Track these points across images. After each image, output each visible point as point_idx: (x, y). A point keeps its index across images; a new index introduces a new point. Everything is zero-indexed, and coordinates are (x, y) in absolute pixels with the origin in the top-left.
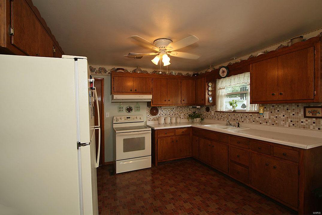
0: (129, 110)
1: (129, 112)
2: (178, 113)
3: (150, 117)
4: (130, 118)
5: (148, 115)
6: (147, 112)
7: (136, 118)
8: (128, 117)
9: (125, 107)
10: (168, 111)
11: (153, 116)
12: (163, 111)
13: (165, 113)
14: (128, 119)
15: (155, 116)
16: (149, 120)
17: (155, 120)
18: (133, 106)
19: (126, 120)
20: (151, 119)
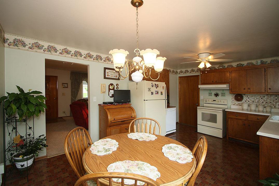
0: (217, 95)
1: (216, 96)
2: (272, 102)
3: (235, 102)
4: (215, 101)
5: (233, 101)
6: (232, 98)
7: (220, 101)
8: (214, 100)
9: (213, 93)
10: (257, 98)
11: (238, 102)
12: (250, 98)
13: (252, 100)
14: (214, 101)
15: (240, 102)
16: (234, 105)
17: (240, 105)
18: (219, 93)
19: (212, 102)
20: (236, 104)
